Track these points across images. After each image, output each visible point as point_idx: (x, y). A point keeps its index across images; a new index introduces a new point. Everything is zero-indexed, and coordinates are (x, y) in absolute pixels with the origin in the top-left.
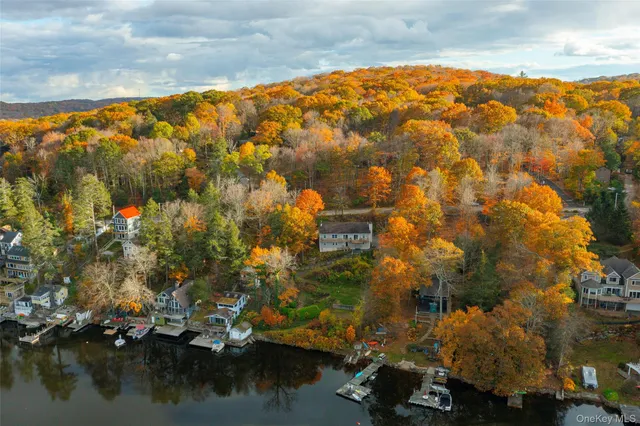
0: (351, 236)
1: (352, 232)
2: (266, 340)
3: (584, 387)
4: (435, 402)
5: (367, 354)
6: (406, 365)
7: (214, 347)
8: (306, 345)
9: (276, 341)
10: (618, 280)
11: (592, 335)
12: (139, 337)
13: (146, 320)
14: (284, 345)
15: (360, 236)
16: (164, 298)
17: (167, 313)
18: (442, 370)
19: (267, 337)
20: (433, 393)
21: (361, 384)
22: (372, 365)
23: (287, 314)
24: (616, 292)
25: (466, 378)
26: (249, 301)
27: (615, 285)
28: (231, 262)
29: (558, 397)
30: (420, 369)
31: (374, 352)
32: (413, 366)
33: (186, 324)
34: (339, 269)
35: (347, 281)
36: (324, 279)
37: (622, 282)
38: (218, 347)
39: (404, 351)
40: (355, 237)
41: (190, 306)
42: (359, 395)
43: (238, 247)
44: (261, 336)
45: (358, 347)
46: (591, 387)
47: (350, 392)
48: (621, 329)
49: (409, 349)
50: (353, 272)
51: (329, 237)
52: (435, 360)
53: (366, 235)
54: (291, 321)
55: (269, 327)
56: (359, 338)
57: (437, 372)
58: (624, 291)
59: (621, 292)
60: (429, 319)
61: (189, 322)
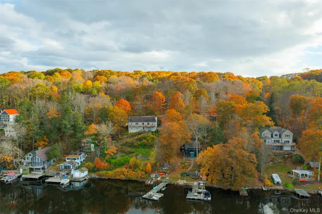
0: (146, 123)
1: (146, 121)
2: (97, 177)
3: (274, 184)
4: (202, 197)
5: (159, 179)
6: (181, 182)
7: (62, 182)
8: (123, 177)
9: (103, 177)
10: (278, 135)
11: (271, 161)
12: (9, 180)
13: (16, 171)
14: (109, 179)
15: (151, 124)
16: (30, 157)
17: (32, 166)
18: (201, 182)
19: (98, 175)
20: (199, 193)
21: (157, 192)
22: (162, 183)
23: (110, 163)
24: (278, 141)
25: (215, 185)
26: (87, 158)
27: (277, 138)
28: (76, 135)
29: (264, 189)
30: (189, 183)
31: (163, 178)
32: (185, 182)
33: (44, 172)
34: (140, 140)
35: (144, 146)
36: (131, 145)
37: (280, 137)
38: (65, 181)
39: (179, 176)
40: (148, 124)
41: (48, 161)
42: (156, 197)
43: (81, 126)
44: (94, 175)
45: (153, 176)
46: (278, 183)
47: (151, 196)
48: (284, 157)
49: (182, 175)
50: (148, 141)
51: (134, 124)
52: (197, 178)
53: (154, 123)
54: (112, 166)
55: (98, 170)
56: (153, 171)
57: (199, 184)
58: (282, 140)
59: (280, 141)
60: (191, 161)
61: (46, 170)
